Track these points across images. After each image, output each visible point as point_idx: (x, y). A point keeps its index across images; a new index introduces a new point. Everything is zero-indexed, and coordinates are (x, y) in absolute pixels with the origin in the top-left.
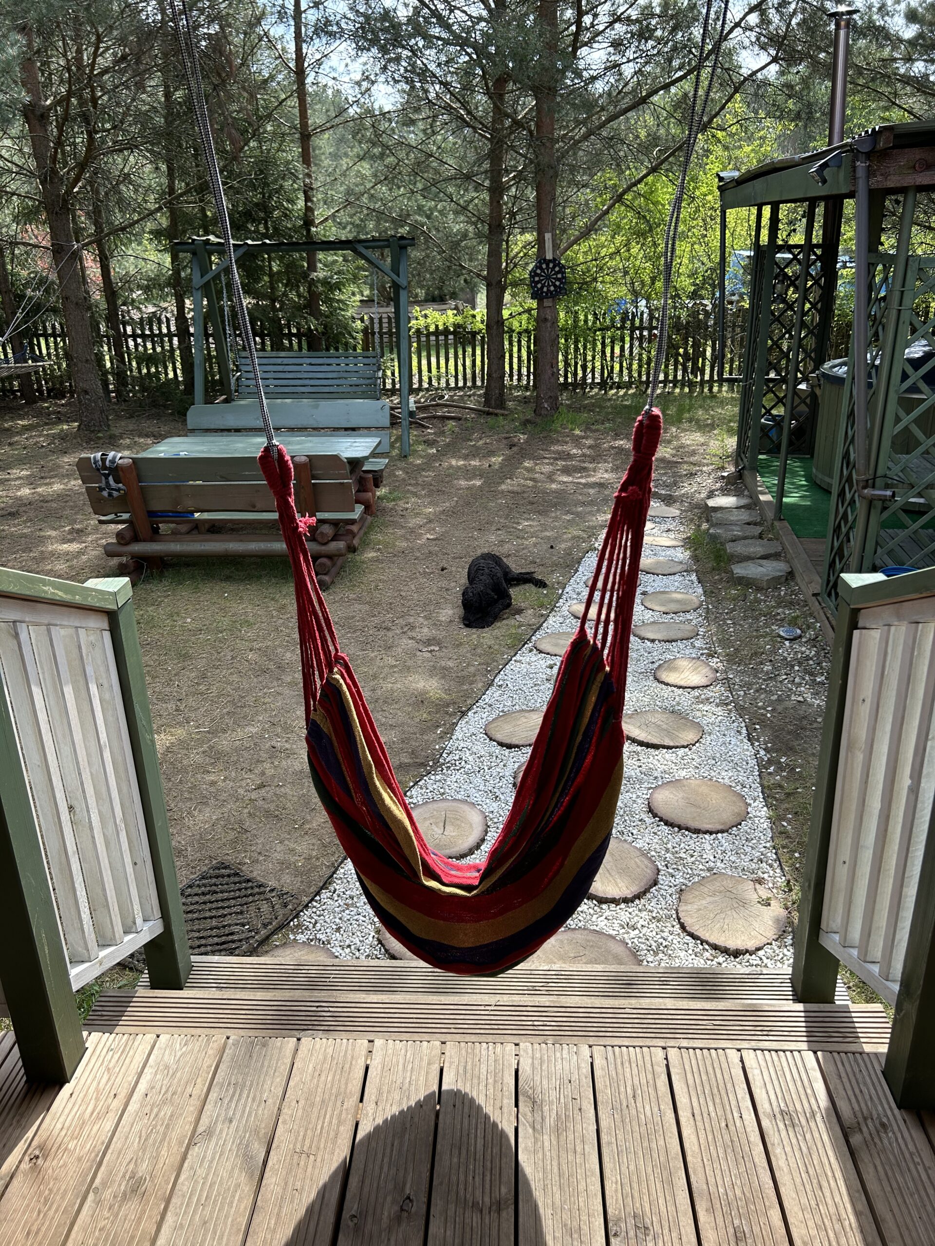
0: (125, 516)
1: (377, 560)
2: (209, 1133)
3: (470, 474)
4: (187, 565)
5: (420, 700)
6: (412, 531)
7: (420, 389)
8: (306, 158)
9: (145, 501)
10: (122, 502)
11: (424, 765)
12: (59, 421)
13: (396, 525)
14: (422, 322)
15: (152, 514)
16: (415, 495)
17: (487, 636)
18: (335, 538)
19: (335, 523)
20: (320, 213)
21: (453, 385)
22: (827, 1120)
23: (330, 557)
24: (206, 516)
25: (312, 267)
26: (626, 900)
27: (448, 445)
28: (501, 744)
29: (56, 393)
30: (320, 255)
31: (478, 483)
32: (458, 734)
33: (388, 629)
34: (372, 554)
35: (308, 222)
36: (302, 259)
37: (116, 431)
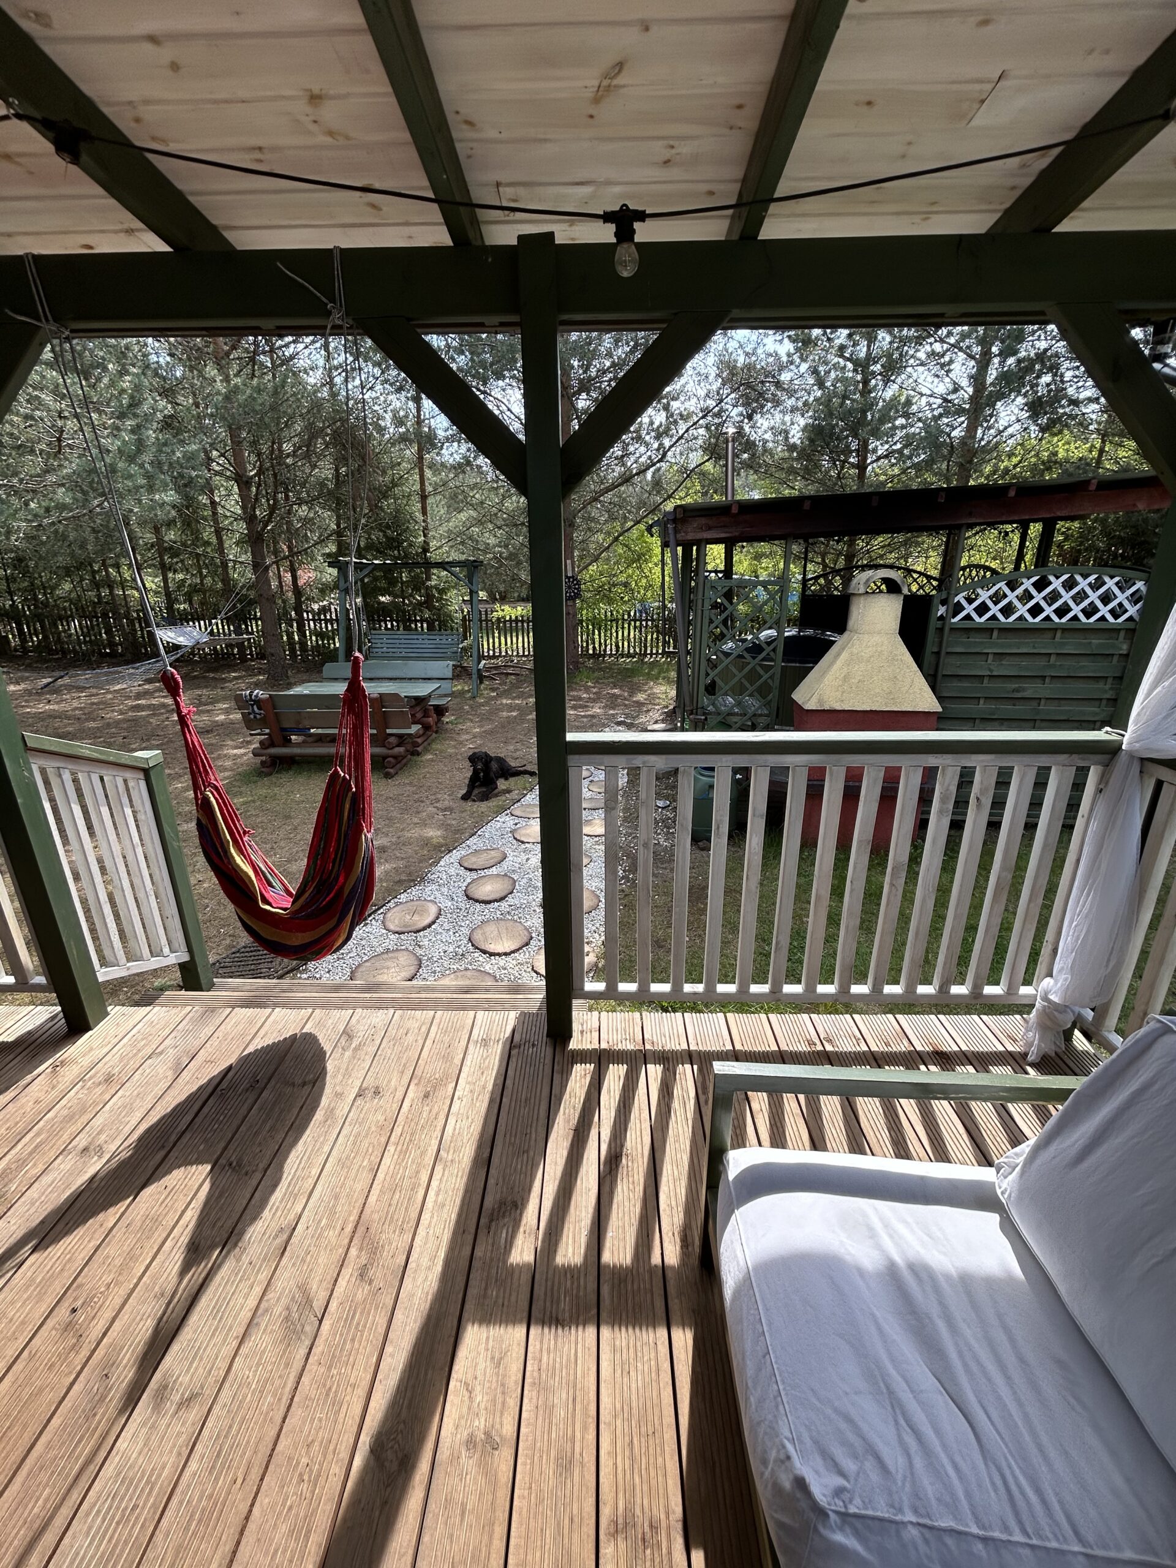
0: (267, 731)
1: (432, 760)
2: (161, 1053)
3: (511, 708)
4: (309, 763)
5: (426, 842)
6: (461, 743)
7: (500, 656)
8: (424, 512)
9: (278, 721)
10: (263, 722)
11: (414, 881)
12: (260, 673)
13: (452, 739)
14: (501, 614)
15: (283, 730)
16: (472, 721)
17: (483, 806)
18: (398, 746)
19: (400, 736)
20: (433, 544)
21: (521, 653)
22: (504, 1044)
23: (395, 757)
24: (320, 731)
25: (429, 578)
26: (506, 954)
27: (505, 691)
28: (466, 869)
29: (261, 656)
30: (435, 571)
31: (514, 714)
32: (442, 863)
33: (422, 802)
34: (430, 757)
35: (426, 550)
36: (422, 572)
37: (292, 680)
